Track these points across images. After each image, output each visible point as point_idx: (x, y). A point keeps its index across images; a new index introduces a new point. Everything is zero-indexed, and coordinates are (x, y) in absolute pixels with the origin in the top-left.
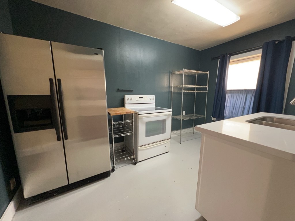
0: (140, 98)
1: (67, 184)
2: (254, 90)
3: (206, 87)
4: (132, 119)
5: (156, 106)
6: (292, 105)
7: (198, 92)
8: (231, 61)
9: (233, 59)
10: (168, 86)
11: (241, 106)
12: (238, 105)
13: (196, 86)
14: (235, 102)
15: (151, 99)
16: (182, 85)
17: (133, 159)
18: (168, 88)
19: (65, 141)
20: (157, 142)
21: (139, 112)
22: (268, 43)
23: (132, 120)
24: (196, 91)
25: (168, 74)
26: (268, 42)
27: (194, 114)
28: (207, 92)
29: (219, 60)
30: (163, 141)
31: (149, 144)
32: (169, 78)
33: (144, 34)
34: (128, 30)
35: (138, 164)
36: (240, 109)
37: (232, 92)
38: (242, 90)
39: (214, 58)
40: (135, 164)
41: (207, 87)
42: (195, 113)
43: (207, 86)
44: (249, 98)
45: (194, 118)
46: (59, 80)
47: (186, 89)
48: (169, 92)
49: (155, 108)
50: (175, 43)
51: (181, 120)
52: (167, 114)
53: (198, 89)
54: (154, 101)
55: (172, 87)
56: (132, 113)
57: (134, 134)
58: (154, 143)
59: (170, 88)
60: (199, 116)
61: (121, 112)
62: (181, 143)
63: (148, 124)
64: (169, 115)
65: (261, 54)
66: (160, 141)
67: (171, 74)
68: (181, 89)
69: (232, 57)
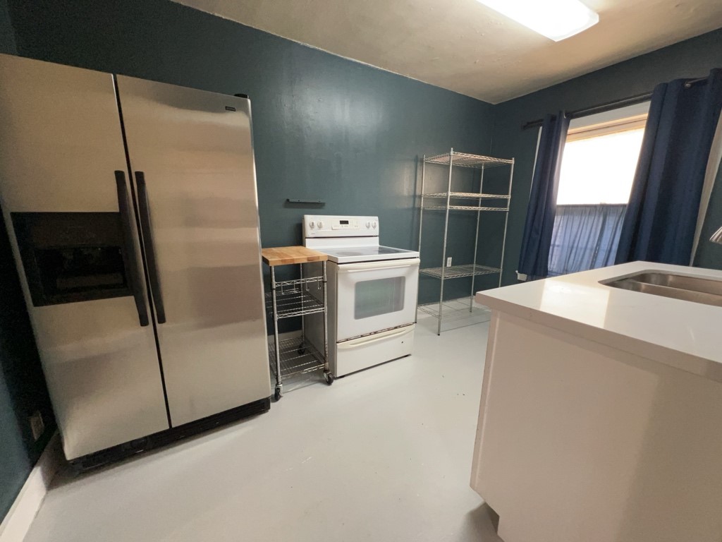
0: (342, 222)
1: (167, 427)
2: (624, 206)
3: (505, 197)
4: (323, 275)
5: (380, 244)
7: (485, 209)
8: (569, 131)
9: (575, 126)
10: (412, 193)
11: (589, 246)
12: (582, 244)
13: (481, 195)
14: (576, 236)
15: (368, 227)
16: (447, 191)
17: (325, 371)
18: (412, 199)
19: (158, 325)
20: (382, 331)
21: (339, 258)
22: (665, 88)
23: (323, 278)
24: (480, 208)
25: (413, 164)
26: (667, 84)
27: (474, 266)
28: (508, 209)
29: (541, 128)
30: (396, 328)
31: (362, 336)
32: (414, 174)
33: (354, 60)
34: (312, 46)
35: (335, 382)
36: (588, 251)
37: (570, 210)
38: (595, 206)
39: (528, 123)
40: (329, 382)
41: (509, 197)
42: (477, 263)
43: (508, 194)
44: (611, 226)
45: (474, 274)
46: (140, 176)
47: (455, 201)
48: (414, 208)
49: (380, 248)
50: (432, 84)
51: (443, 279)
52: (407, 264)
53: (486, 202)
54: (376, 231)
55: (420, 197)
56: (321, 260)
57: (326, 311)
58: (375, 333)
59: (417, 199)
60: (486, 270)
61: (295, 258)
62: (441, 334)
63: (360, 286)
64: (413, 266)
65: (646, 115)
66: (389, 330)
67: (419, 164)
68: (444, 201)
69: (572, 121)
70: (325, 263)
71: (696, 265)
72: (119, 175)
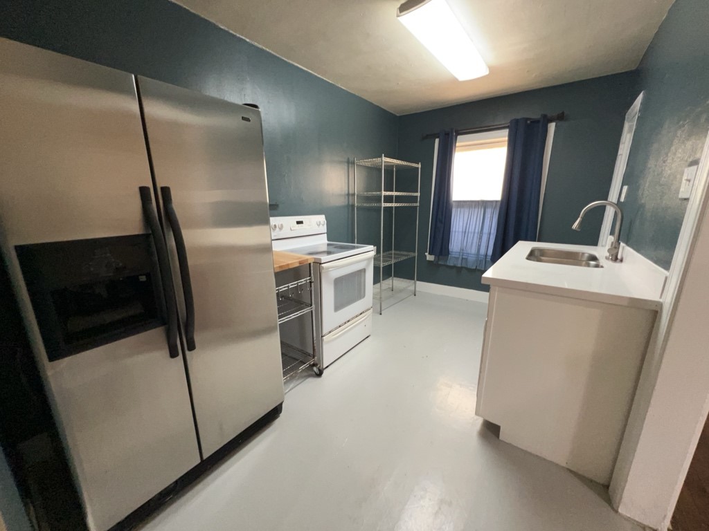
0: (299, 223)
1: (198, 461)
2: (497, 202)
3: (415, 194)
4: (310, 276)
6: (575, 230)
7: (398, 205)
8: (457, 144)
9: (462, 141)
10: (347, 192)
11: (476, 231)
12: (471, 229)
13: (394, 193)
15: (319, 225)
16: (381, 191)
17: (314, 365)
18: (347, 197)
20: (353, 318)
21: (322, 258)
22: (517, 121)
23: (310, 279)
24: (394, 205)
25: (346, 164)
26: (518, 120)
27: (393, 252)
28: (418, 204)
29: (437, 141)
30: (361, 314)
31: (340, 326)
32: (347, 177)
33: (296, 64)
34: (260, 46)
35: (325, 372)
36: (476, 235)
37: (462, 204)
38: (478, 202)
39: (427, 135)
40: (320, 374)
41: (418, 194)
42: (395, 250)
43: (417, 192)
44: (489, 216)
45: (393, 262)
46: (166, 191)
48: (348, 206)
49: (328, 245)
51: (382, 266)
53: (398, 199)
54: (324, 229)
55: (354, 194)
56: (309, 262)
57: (313, 309)
58: (348, 321)
59: (350, 198)
60: (407, 255)
61: (290, 262)
63: (338, 282)
64: (369, 259)
65: (507, 138)
66: (357, 316)
67: (350, 165)
69: (459, 137)
70: (312, 265)
71: (539, 241)
72: (144, 191)
